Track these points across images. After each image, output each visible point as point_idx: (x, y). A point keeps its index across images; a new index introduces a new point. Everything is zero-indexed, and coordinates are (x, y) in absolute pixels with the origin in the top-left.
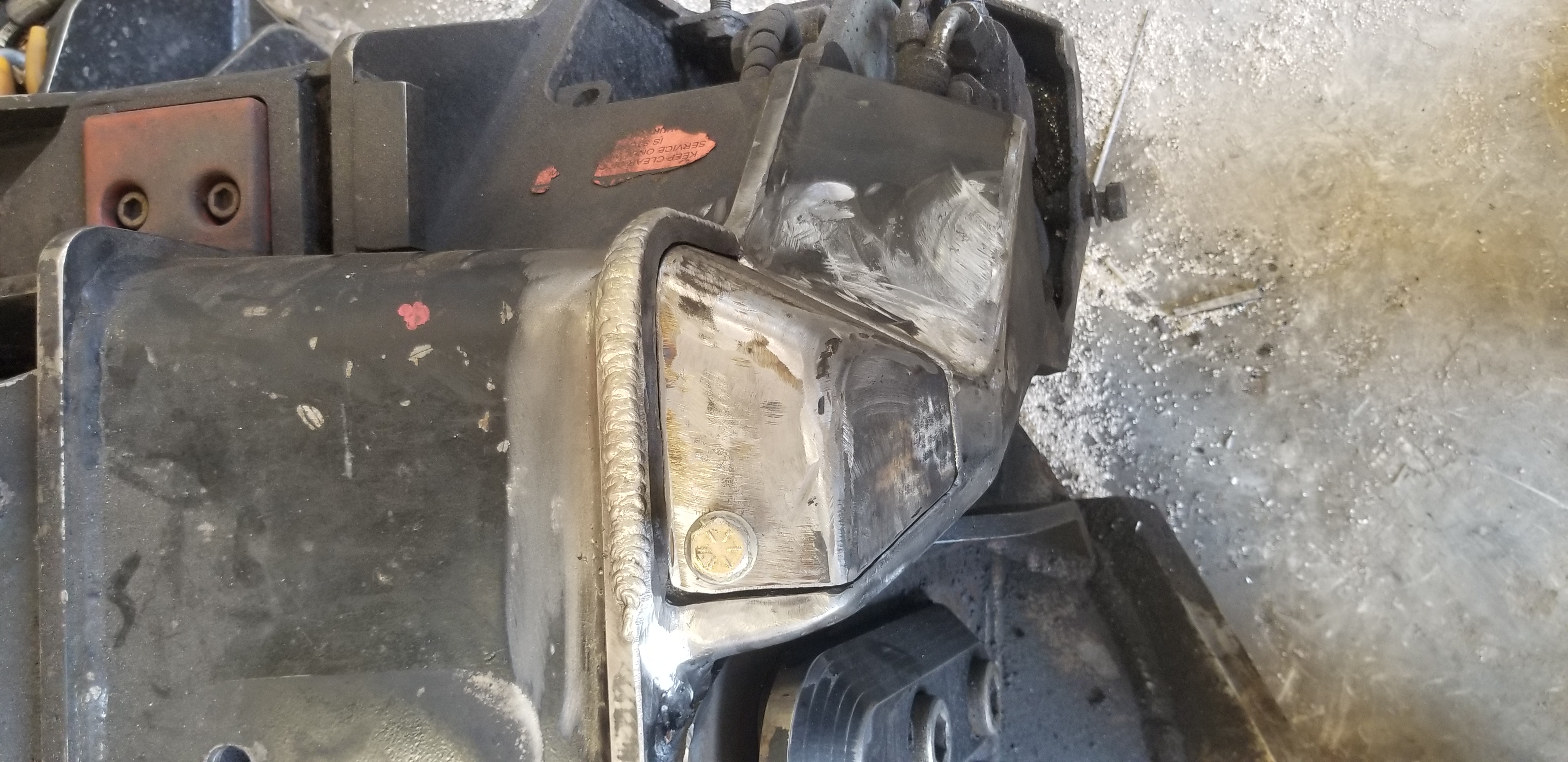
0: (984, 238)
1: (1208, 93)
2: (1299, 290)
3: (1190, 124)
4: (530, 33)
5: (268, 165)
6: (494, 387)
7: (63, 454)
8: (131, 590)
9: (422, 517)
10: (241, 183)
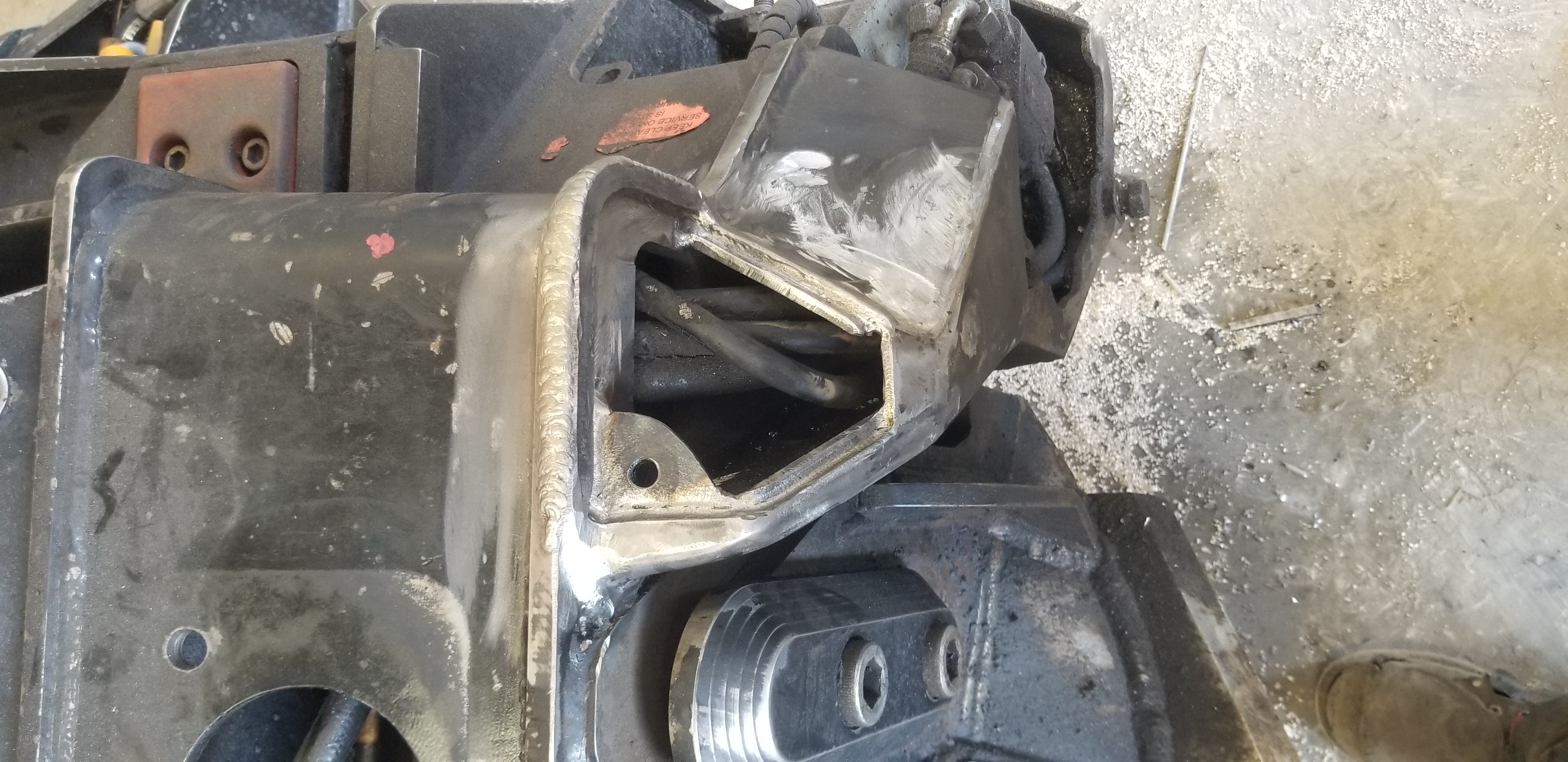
0: (953, 209)
1: (1272, 107)
2: (1356, 308)
3: (1252, 138)
4: (563, 17)
5: (297, 124)
6: (446, 313)
7: (62, 356)
8: (114, 482)
9: (374, 429)
10: (270, 138)
